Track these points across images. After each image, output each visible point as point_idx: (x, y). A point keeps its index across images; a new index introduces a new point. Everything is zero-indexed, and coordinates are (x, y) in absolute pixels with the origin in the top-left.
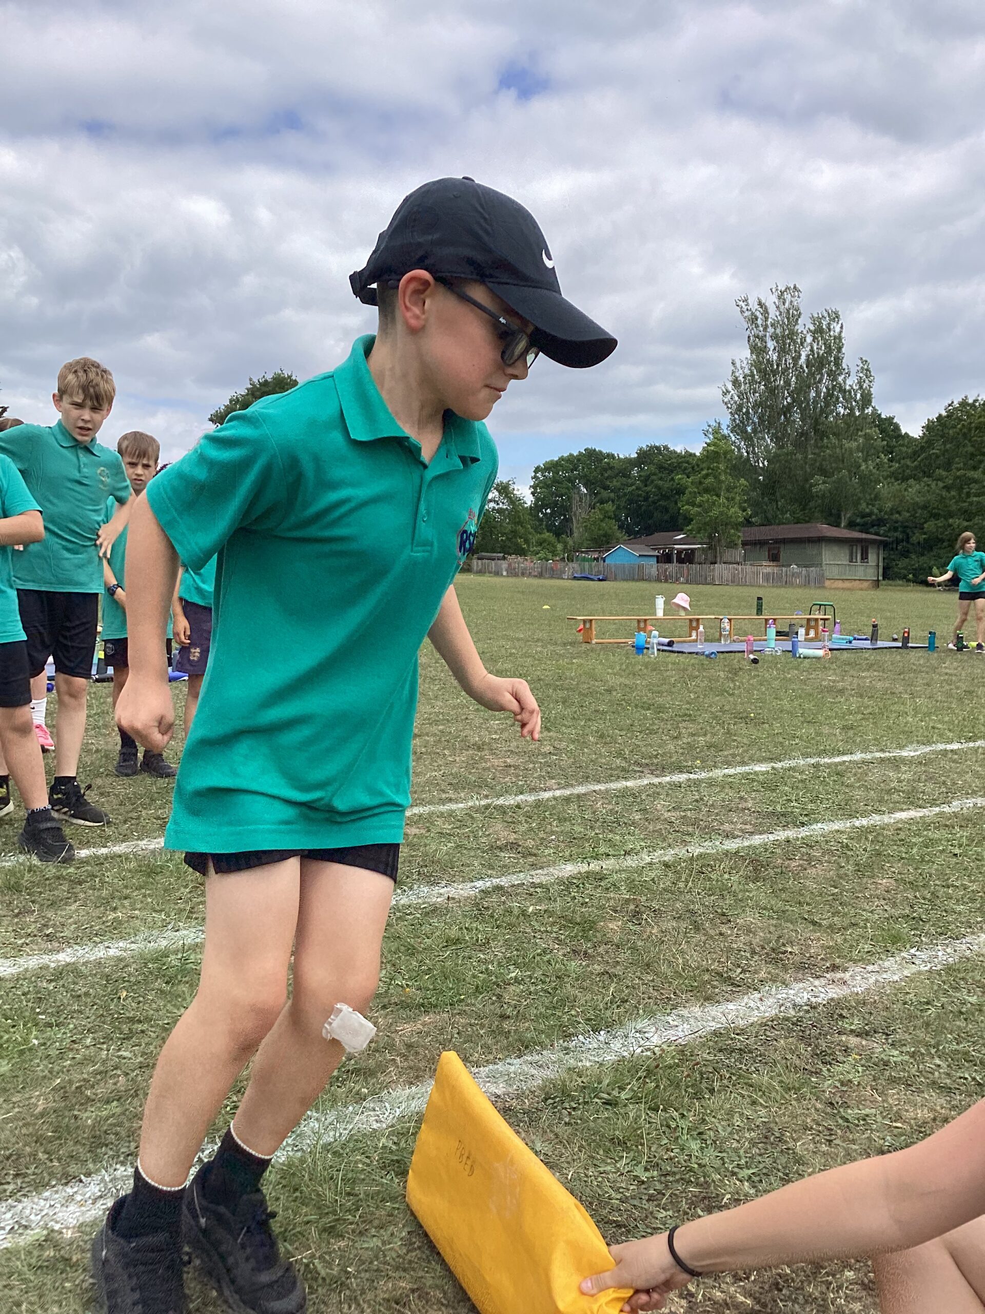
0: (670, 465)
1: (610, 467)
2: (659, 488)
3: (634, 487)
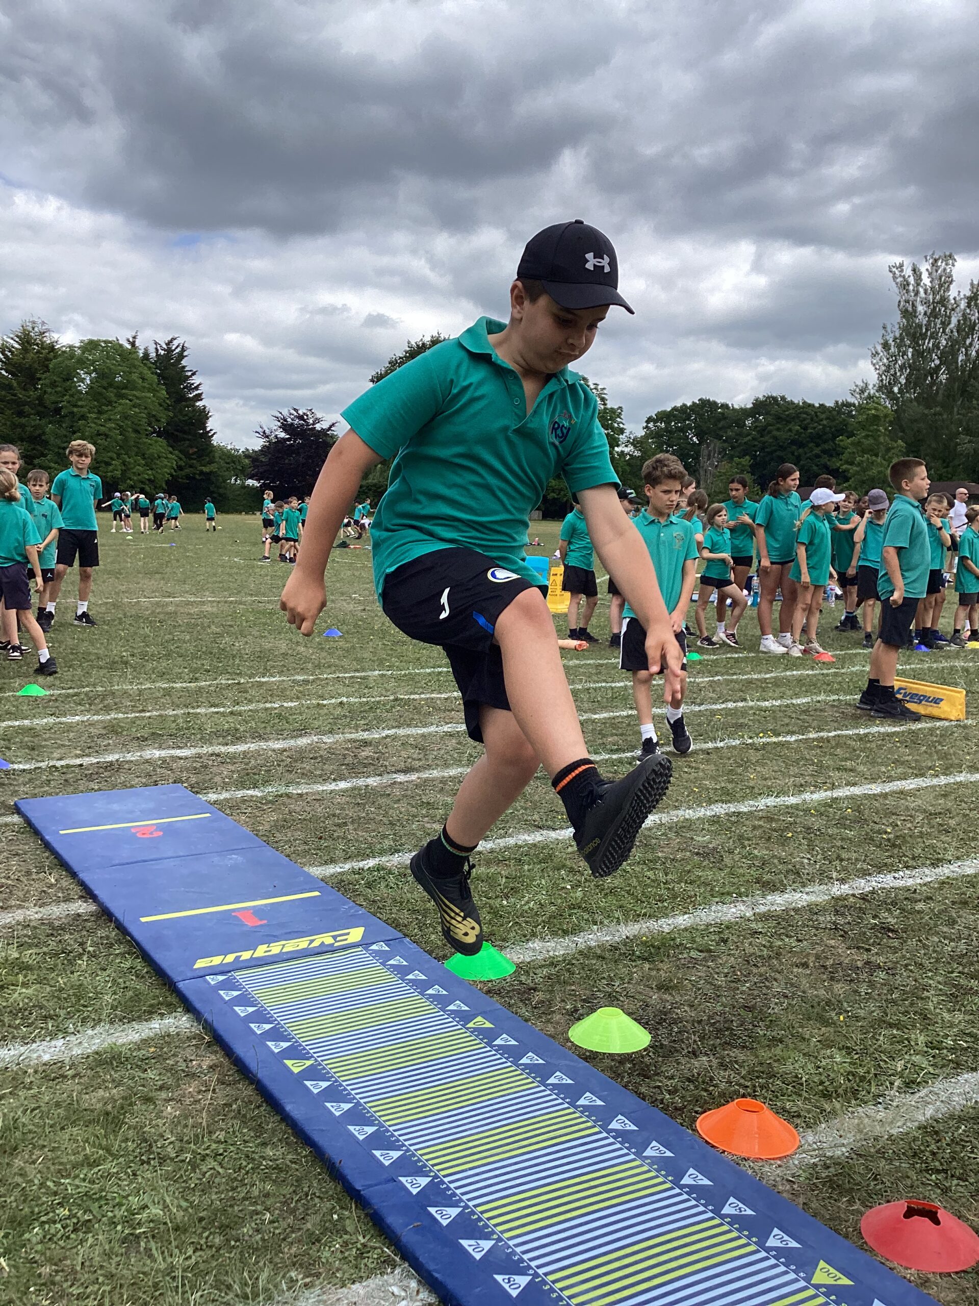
0: (788, 415)
1: (723, 417)
2: (775, 438)
3: (749, 437)
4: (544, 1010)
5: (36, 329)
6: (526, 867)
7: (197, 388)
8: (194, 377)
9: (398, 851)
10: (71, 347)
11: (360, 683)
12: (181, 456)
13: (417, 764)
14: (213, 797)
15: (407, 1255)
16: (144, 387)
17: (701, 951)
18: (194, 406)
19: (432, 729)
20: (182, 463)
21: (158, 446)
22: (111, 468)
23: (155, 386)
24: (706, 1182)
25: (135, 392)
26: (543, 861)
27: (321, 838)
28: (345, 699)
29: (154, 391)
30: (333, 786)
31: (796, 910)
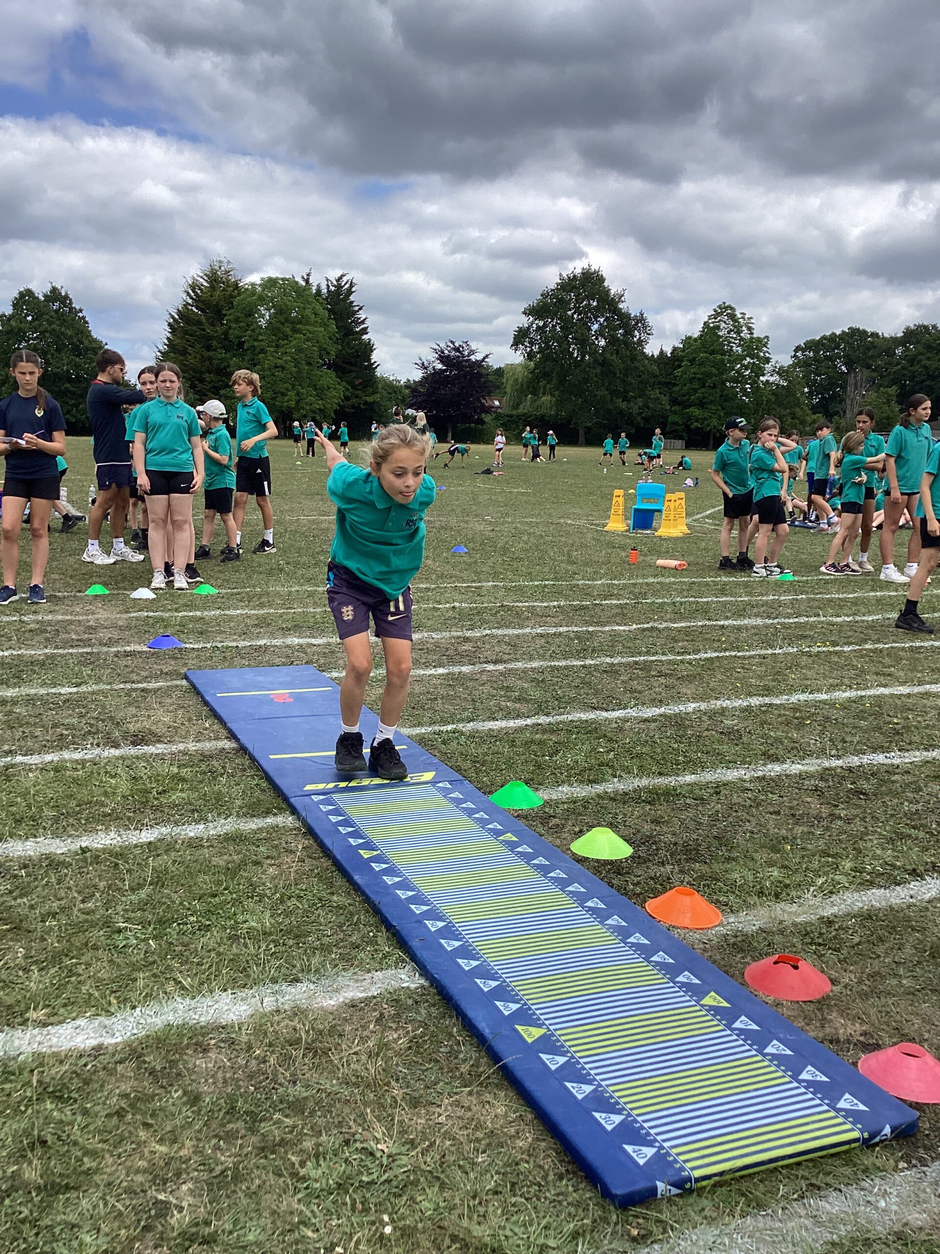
1: (873, 346)
2: (926, 367)
4: (558, 829)
5: (223, 268)
6: (574, 736)
7: (363, 322)
8: (360, 312)
9: (472, 720)
10: (253, 285)
11: (474, 592)
12: (347, 386)
13: (506, 657)
14: (335, 674)
15: (414, 958)
16: (316, 322)
17: (695, 799)
18: (360, 339)
19: (528, 630)
20: (348, 394)
21: (328, 377)
22: (286, 398)
23: (326, 320)
24: (646, 942)
25: (307, 327)
26: (590, 732)
27: (414, 708)
28: (457, 605)
29: (325, 325)
30: (432, 671)
31: (787, 776)
